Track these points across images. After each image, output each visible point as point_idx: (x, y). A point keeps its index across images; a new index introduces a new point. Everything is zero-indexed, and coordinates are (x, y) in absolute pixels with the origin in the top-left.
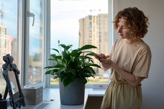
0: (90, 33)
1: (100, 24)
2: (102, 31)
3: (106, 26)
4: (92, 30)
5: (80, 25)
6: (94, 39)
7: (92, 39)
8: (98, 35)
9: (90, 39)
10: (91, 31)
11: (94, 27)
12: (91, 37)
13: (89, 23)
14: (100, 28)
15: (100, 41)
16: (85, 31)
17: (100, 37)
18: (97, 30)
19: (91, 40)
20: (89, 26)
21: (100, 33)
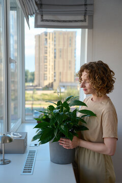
0: (46, 49)
1: (55, 41)
2: (57, 47)
3: (61, 43)
4: (48, 46)
5: (36, 41)
6: (49, 55)
7: (48, 55)
8: (53, 51)
9: (46, 55)
10: (47, 48)
11: (50, 44)
12: (46, 53)
13: (45, 39)
14: (55, 45)
15: (55, 57)
16: (41, 47)
17: (55, 53)
18: (52, 46)
19: (47, 57)
20: (45, 42)
21: (55, 49)
